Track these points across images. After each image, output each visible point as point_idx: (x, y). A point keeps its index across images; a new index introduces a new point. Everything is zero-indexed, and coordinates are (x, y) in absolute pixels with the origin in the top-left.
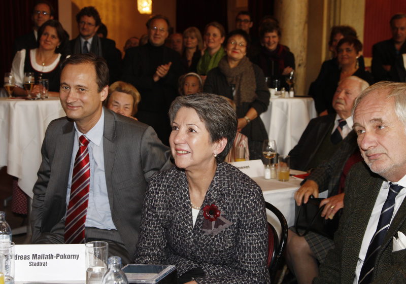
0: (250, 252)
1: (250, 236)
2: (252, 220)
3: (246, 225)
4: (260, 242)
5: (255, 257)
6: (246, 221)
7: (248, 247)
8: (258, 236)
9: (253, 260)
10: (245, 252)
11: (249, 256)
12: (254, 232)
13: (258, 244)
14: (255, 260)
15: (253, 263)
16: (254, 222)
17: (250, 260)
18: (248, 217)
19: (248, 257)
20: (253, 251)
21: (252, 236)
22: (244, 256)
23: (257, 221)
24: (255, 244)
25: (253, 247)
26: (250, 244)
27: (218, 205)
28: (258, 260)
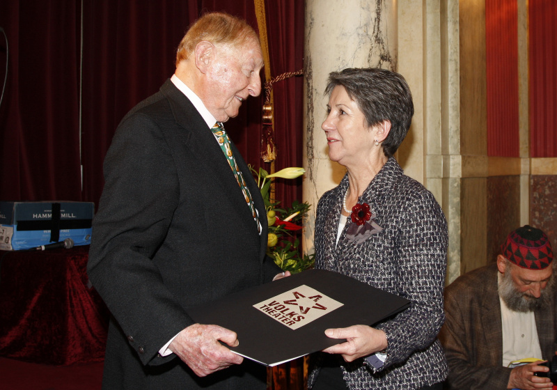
0: (419, 278)
1: (417, 256)
2: (416, 230)
3: (409, 237)
4: (431, 265)
5: (427, 284)
6: (409, 232)
7: (415, 271)
8: (427, 255)
9: (423, 289)
10: (412, 278)
11: (417, 283)
12: (422, 250)
13: (428, 266)
14: (426, 288)
15: (424, 292)
16: (420, 234)
17: (420, 288)
18: (411, 226)
19: (416, 285)
20: (422, 276)
21: (420, 256)
22: (411, 284)
23: (424, 234)
24: (424, 266)
25: (422, 270)
26: (418, 266)
27: (371, 206)
28: (430, 288)
